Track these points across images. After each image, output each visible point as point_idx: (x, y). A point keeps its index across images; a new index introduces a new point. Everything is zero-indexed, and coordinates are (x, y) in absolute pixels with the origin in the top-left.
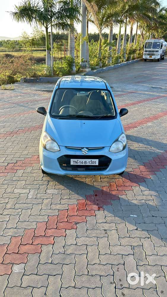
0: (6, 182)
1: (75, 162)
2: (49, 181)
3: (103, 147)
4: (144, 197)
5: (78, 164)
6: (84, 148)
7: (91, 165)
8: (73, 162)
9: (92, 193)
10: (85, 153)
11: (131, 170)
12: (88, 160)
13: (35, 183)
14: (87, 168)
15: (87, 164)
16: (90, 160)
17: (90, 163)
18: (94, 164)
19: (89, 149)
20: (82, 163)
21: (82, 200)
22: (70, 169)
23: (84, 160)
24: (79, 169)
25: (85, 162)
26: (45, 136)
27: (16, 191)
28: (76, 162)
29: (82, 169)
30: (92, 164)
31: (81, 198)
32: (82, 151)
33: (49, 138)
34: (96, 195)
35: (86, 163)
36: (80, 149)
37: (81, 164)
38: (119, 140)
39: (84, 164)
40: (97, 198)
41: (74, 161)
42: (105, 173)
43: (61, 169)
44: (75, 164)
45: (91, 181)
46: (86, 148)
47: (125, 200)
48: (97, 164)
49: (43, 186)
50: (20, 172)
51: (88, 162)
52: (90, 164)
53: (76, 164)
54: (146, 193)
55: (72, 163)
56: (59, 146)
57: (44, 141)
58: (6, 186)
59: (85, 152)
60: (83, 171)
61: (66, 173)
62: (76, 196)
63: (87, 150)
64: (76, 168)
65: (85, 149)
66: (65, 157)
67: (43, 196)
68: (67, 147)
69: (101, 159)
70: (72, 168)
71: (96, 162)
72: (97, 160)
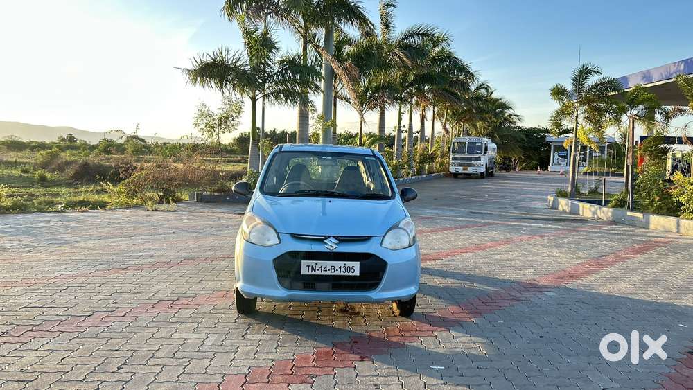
0: (154, 324)
1: (310, 268)
2: (250, 324)
3: (369, 238)
4: (461, 345)
5: (318, 273)
6: (329, 237)
7: (344, 274)
8: (306, 268)
9: (347, 339)
10: (332, 248)
11: (429, 311)
12: (338, 264)
13: (220, 325)
14: (338, 283)
15: (337, 273)
16: (342, 263)
17: (343, 269)
18: (351, 274)
19: (342, 241)
20: (326, 271)
21: (324, 347)
22: (300, 284)
23: (329, 264)
24: (318, 285)
25: (333, 268)
26: (251, 219)
27: (176, 336)
28: (312, 267)
29: (327, 285)
30: (346, 274)
31: (321, 345)
32: (326, 244)
33: (258, 221)
34: (356, 342)
35: (333, 271)
36: (321, 240)
37: (324, 273)
38: (401, 225)
39: (329, 273)
40: (357, 345)
41: (309, 266)
42: (374, 295)
43: (279, 286)
44: (310, 273)
45: (345, 324)
46: (333, 237)
47: (419, 349)
48: (357, 273)
49: (239, 330)
50: (186, 313)
51: (339, 268)
52: (342, 274)
53: (313, 273)
54: (464, 339)
55: (304, 271)
56: (278, 234)
57: (248, 227)
58: (155, 330)
59: (331, 246)
60: (328, 290)
61: (291, 295)
62: (311, 343)
63: (337, 242)
64: (312, 282)
65: (331, 239)
66: (289, 258)
67: (237, 342)
68: (293, 236)
69: (364, 262)
70: (304, 283)
71: (355, 268)
72: (357, 265)
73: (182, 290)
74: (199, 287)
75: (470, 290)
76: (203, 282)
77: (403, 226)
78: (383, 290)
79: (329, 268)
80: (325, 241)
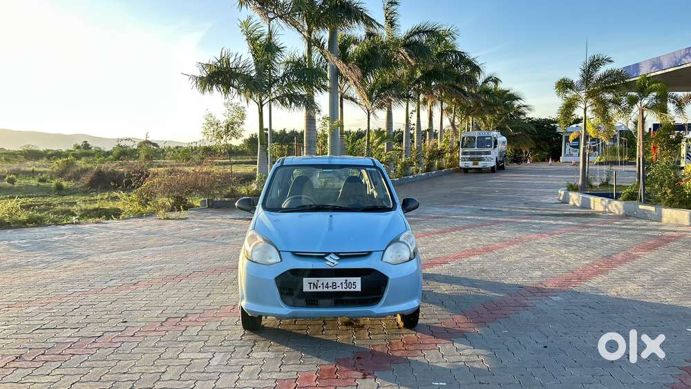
0: (162, 344)
1: (312, 285)
2: (255, 341)
3: (369, 253)
4: (463, 358)
5: (320, 290)
6: (330, 253)
7: (346, 290)
8: (307, 285)
9: (350, 355)
10: (332, 265)
12: (339, 280)
13: (226, 343)
14: (340, 299)
15: (339, 289)
16: (343, 279)
17: (344, 285)
18: (352, 290)
19: (342, 257)
20: (328, 287)
21: (327, 365)
22: (303, 301)
23: (330, 280)
24: (321, 301)
25: (334, 284)
26: (253, 237)
27: (183, 356)
28: (314, 284)
29: (329, 301)
30: (348, 290)
31: (325, 362)
32: (327, 260)
33: (260, 239)
34: (359, 358)
35: (334, 287)
36: (322, 257)
37: (326, 290)
38: (401, 239)
39: (330, 289)
40: (362, 361)
41: (310, 283)
42: (376, 309)
43: (281, 304)
44: (312, 290)
45: (348, 338)
46: (334, 253)
47: (421, 364)
48: (359, 288)
49: (244, 348)
50: (193, 331)
51: (340, 284)
52: (344, 290)
53: (315, 290)
54: (467, 352)
55: (306, 288)
56: (279, 252)
57: (250, 246)
58: (162, 350)
59: (332, 262)
60: (330, 306)
61: (293, 312)
62: (315, 360)
63: (338, 258)
64: (314, 299)
65: (332, 255)
66: (291, 275)
67: (243, 362)
68: (295, 254)
69: (365, 277)
70: (306, 301)
71: (356, 284)
72: (358, 280)
73: (191, 305)
74: (207, 302)
75: (476, 297)
76: (210, 296)
77: (403, 240)
78: (384, 305)
79: (330, 284)
80: (327, 258)
